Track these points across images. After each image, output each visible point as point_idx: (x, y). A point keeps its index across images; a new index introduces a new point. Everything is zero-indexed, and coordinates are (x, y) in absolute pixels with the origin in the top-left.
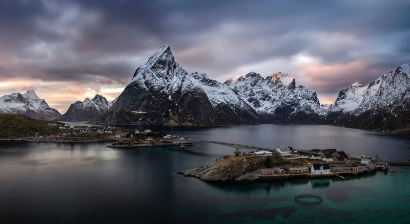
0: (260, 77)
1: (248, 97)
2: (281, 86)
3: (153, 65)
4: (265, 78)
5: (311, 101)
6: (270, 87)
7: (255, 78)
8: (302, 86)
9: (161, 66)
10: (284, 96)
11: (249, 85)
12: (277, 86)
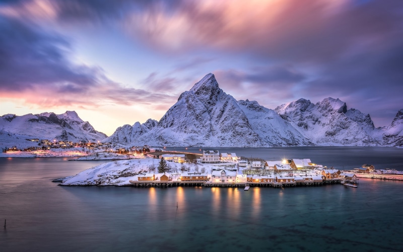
0: (310, 103)
1: (298, 122)
2: (332, 110)
3: (196, 91)
4: (315, 104)
5: (364, 123)
6: (320, 111)
7: (305, 104)
8: (354, 109)
9: (205, 91)
10: (333, 120)
11: (299, 111)
12: (326, 111)
